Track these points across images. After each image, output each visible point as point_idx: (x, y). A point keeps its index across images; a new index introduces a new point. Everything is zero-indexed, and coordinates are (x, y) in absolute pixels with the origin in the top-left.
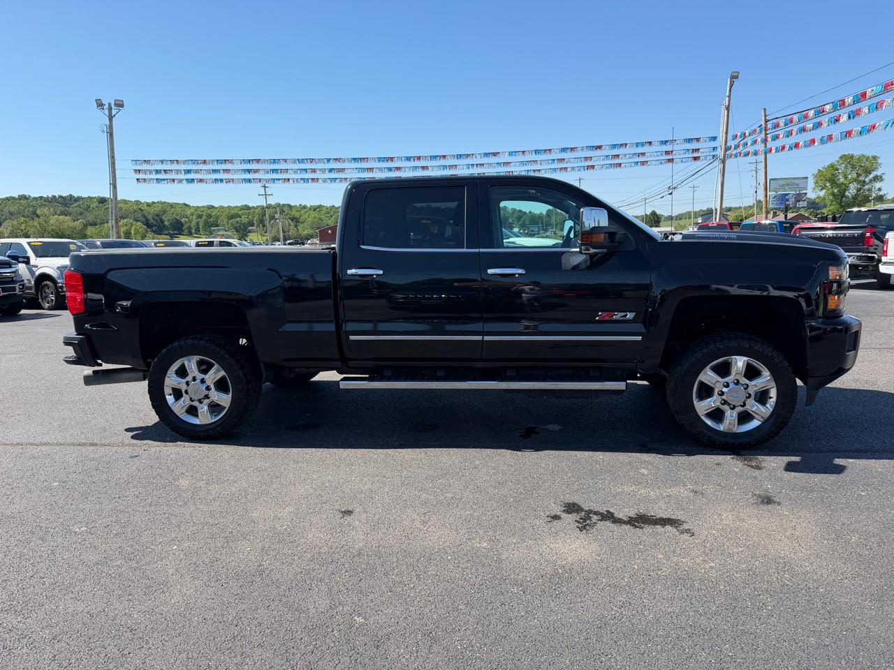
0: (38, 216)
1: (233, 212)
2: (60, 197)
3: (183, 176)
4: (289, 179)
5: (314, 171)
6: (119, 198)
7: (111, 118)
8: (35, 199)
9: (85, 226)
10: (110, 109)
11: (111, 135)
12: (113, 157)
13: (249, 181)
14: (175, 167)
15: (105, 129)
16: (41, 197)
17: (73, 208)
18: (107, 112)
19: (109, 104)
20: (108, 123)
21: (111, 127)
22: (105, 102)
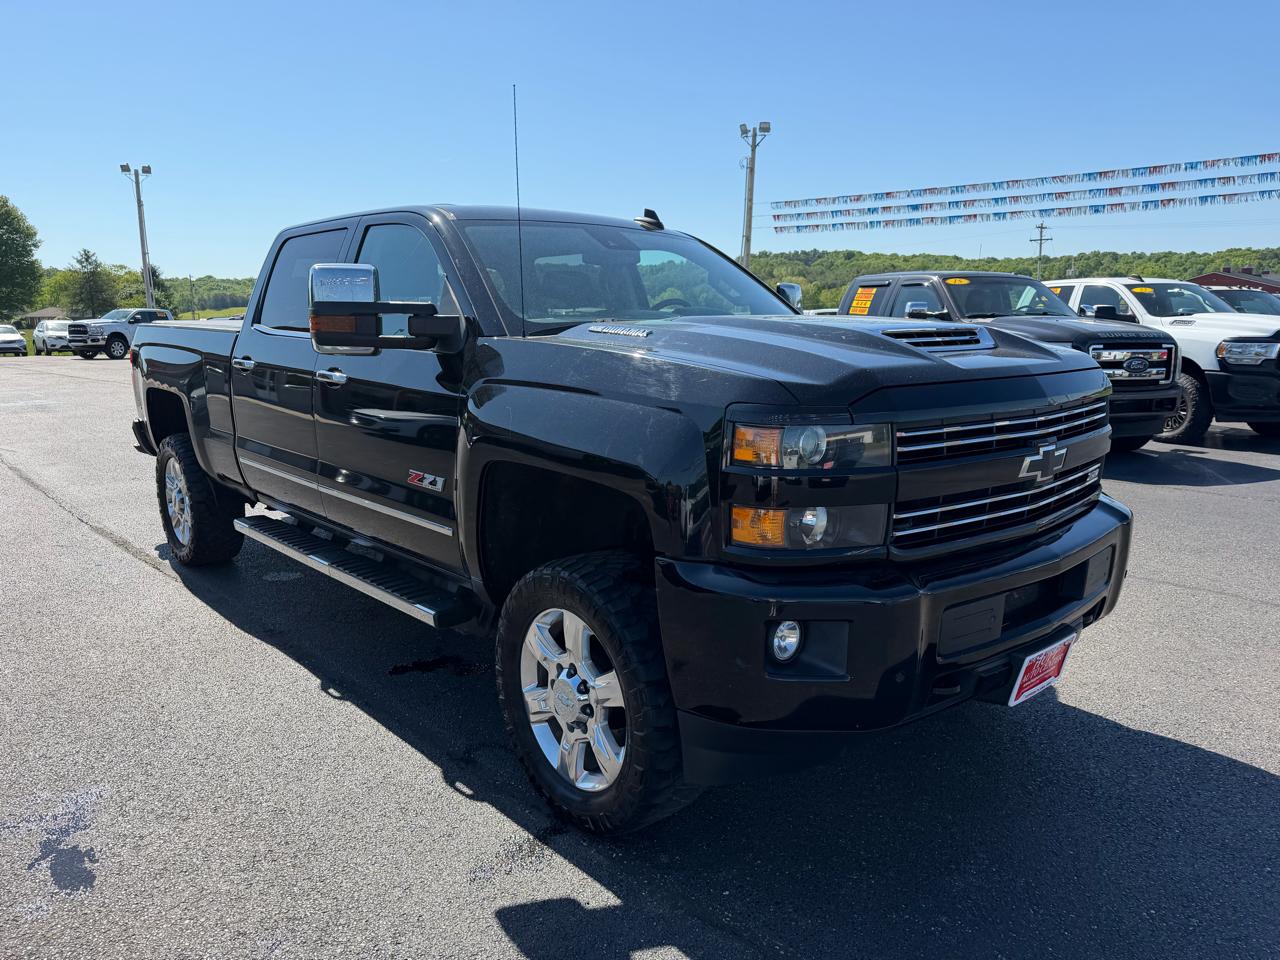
0: (774, 277)
1: (1021, 266)
2: (804, 252)
3: (829, 221)
4: (975, 216)
5: (1016, 199)
6: (752, 252)
7: (754, 147)
8: (776, 256)
9: (820, 289)
10: (755, 135)
11: (752, 170)
12: (750, 200)
13: (918, 221)
14: (821, 208)
15: (745, 164)
16: (782, 254)
17: (815, 267)
18: (750, 140)
19: (755, 129)
20: (750, 155)
21: (753, 160)
22: (750, 127)
